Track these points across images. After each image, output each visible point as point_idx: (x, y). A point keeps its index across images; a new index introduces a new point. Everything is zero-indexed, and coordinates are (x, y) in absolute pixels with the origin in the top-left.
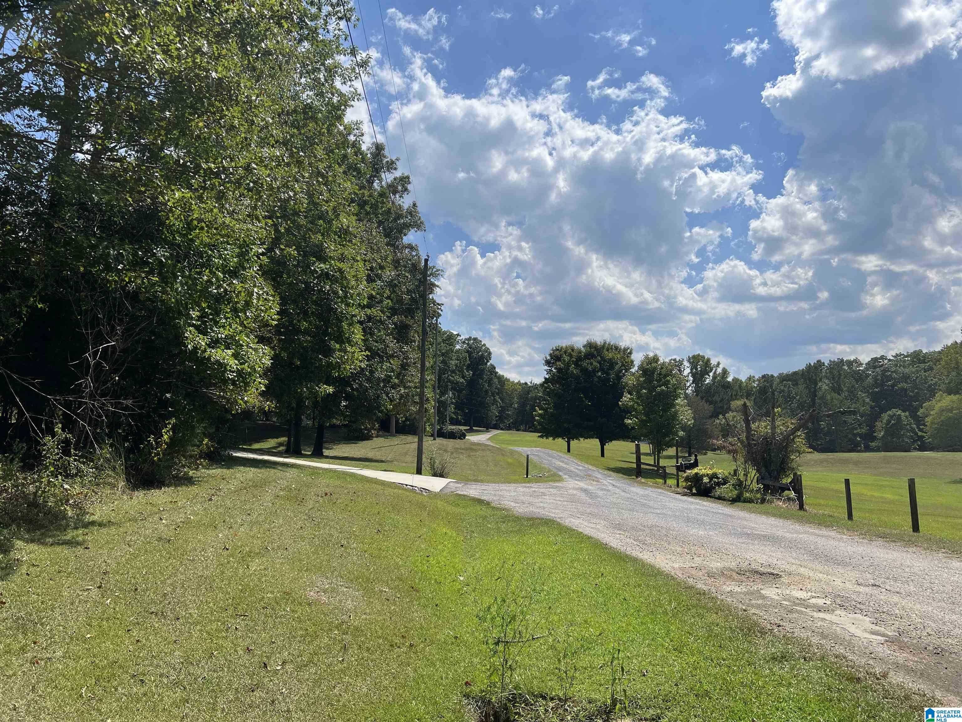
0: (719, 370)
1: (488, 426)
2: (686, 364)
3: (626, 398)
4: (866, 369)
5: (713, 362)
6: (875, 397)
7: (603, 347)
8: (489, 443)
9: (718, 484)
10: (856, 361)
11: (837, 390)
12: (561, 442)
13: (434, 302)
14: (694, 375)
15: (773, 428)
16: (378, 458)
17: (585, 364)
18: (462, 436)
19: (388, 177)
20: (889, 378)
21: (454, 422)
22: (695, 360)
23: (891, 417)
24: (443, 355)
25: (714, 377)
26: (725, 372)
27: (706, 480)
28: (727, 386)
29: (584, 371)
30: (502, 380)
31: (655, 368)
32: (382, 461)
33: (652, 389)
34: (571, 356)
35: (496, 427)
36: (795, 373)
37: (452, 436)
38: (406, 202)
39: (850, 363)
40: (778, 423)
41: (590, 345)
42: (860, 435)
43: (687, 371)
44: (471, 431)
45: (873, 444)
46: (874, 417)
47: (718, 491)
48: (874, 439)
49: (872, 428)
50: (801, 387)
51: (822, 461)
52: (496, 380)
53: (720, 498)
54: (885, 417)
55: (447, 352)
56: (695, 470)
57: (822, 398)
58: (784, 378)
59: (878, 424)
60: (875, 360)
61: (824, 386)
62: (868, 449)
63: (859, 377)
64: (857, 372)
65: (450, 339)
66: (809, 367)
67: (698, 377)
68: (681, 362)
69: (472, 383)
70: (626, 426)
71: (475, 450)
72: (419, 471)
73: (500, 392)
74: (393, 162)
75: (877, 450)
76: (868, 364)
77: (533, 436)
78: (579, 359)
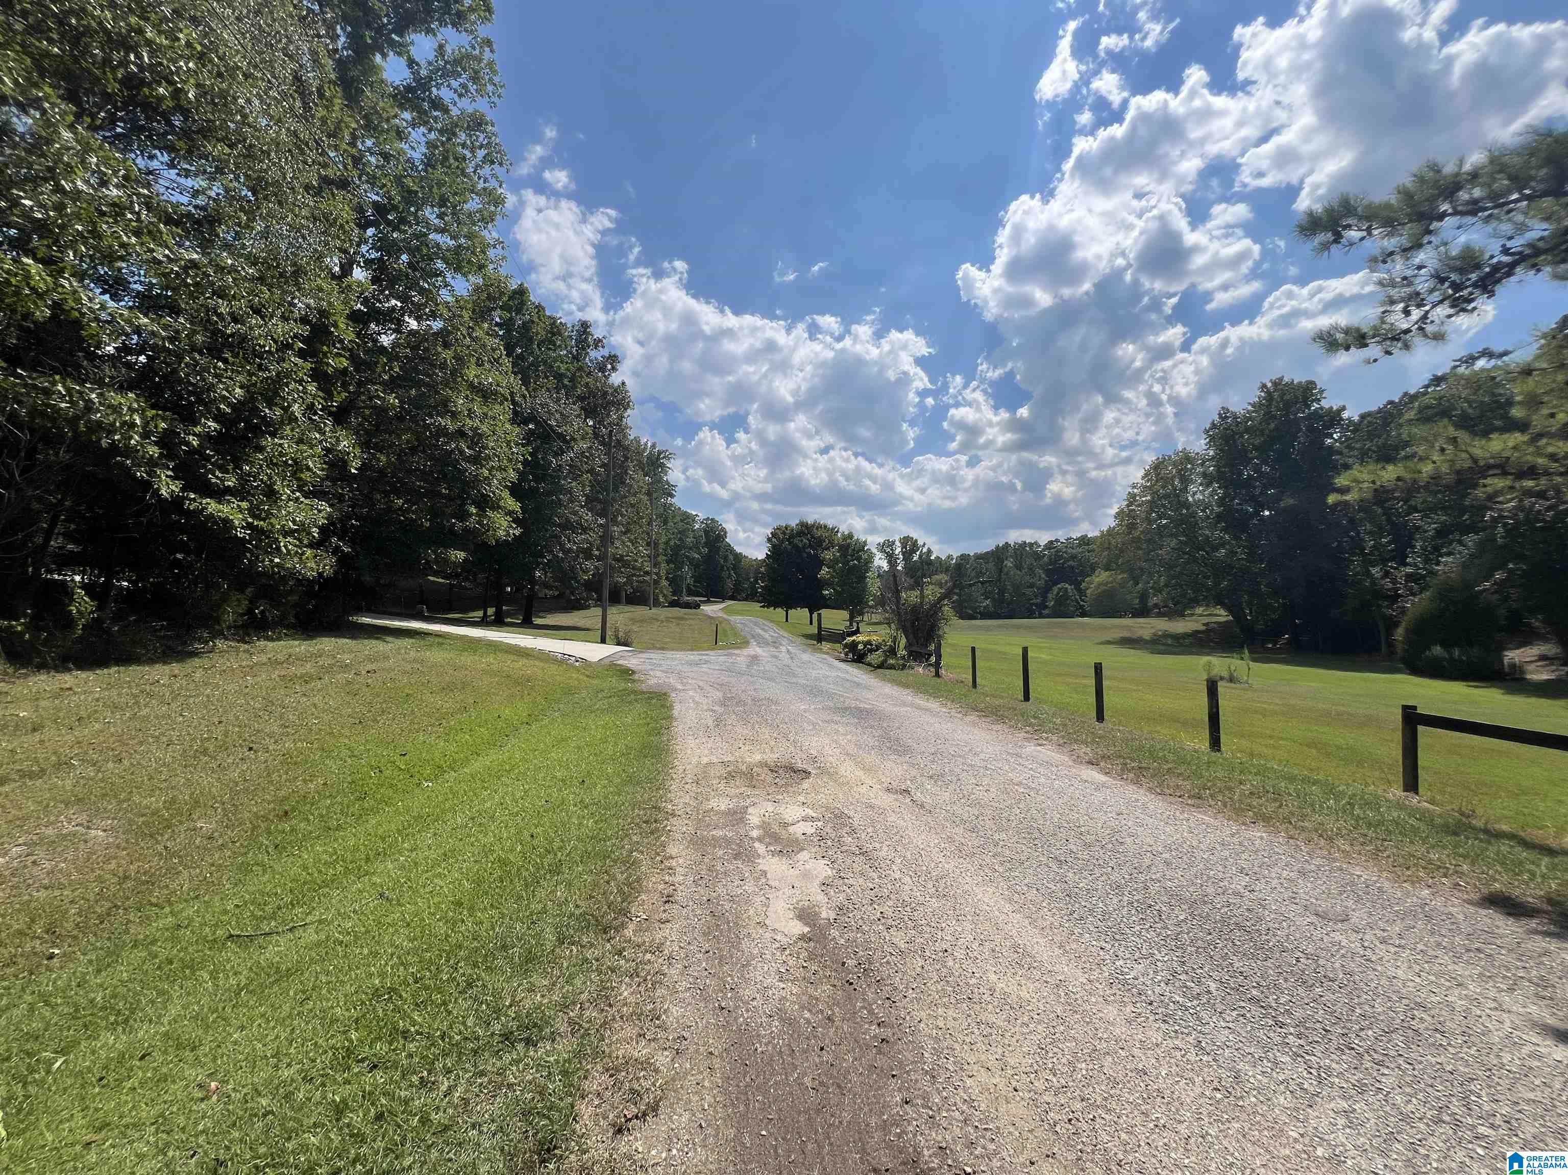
0: (925, 550)
1: (723, 597)
2: (898, 543)
3: (824, 571)
4: (1044, 550)
5: (920, 543)
6: (1048, 572)
7: (813, 526)
8: (720, 614)
9: (871, 651)
10: (1036, 543)
11: (1019, 567)
12: (780, 612)
13: (668, 483)
14: (904, 554)
15: (922, 596)
16: (588, 626)
17: (796, 541)
18: (697, 606)
19: (595, 354)
20: (1061, 557)
21: (690, 593)
22: (905, 541)
23: (1060, 589)
24: (680, 532)
25: (920, 556)
26: (929, 551)
27: (860, 647)
28: (930, 563)
29: (796, 547)
30: (738, 557)
31: (849, 545)
32: (588, 630)
33: (846, 563)
34: (784, 533)
35: (733, 598)
36: (987, 553)
37: (687, 606)
38: (615, 379)
39: (1031, 545)
40: (926, 592)
41: (803, 525)
42: (1036, 605)
43: (899, 550)
44: (708, 602)
45: (1046, 612)
46: (1047, 590)
47: (869, 658)
48: (1046, 607)
49: (1045, 597)
50: (991, 565)
51: (1000, 626)
52: (731, 557)
53: (869, 664)
54: (1055, 589)
55: (684, 531)
56: (854, 638)
57: (1007, 574)
58: (978, 557)
59: (1050, 596)
60: (1051, 542)
61: (1009, 563)
62: (1041, 616)
63: (1037, 556)
64: (1036, 553)
65: (687, 519)
66: (997, 547)
67: (907, 555)
68: (893, 543)
69: (709, 559)
70: (823, 596)
71: (686, 619)
72: (603, 641)
73: (735, 568)
74: (600, 341)
75: (1048, 616)
76: (1046, 545)
77: (756, 606)
78: (792, 536)
